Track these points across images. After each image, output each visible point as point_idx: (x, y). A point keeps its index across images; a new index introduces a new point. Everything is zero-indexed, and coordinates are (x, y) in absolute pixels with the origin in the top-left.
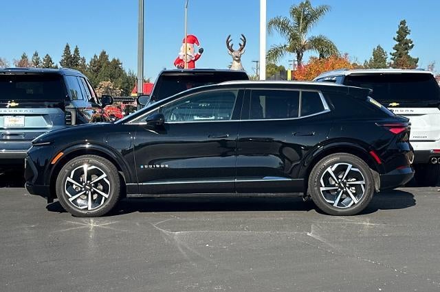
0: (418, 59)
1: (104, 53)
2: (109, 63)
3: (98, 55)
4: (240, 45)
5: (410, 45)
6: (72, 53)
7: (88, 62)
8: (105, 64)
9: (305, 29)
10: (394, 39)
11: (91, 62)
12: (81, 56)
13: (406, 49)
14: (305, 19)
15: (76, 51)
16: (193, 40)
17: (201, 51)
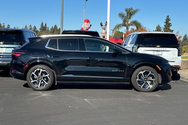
0: (173, 30)
1: (56, 26)
2: (57, 30)
3: (54, 26)
4: (105, 24)
5: (170, 25)
6: (44, 25)
7: (50, 29)
8: (56, 30)
9: (130, 18)
10: (164, 22)
11: (51, 29)
12: (47, 27)
13: (169, 26)
14: (130, 14)
15: (46, 25)
16: (88, 21)
17: (91, 25)
